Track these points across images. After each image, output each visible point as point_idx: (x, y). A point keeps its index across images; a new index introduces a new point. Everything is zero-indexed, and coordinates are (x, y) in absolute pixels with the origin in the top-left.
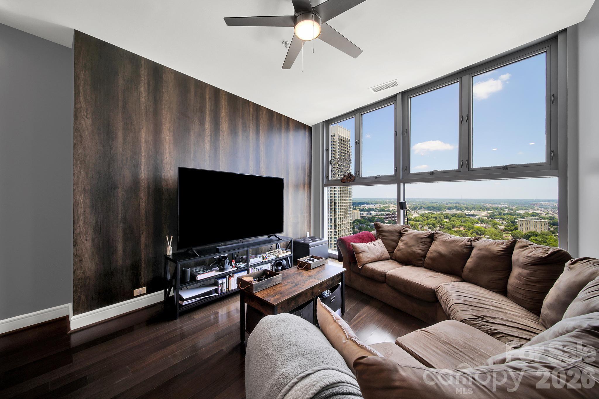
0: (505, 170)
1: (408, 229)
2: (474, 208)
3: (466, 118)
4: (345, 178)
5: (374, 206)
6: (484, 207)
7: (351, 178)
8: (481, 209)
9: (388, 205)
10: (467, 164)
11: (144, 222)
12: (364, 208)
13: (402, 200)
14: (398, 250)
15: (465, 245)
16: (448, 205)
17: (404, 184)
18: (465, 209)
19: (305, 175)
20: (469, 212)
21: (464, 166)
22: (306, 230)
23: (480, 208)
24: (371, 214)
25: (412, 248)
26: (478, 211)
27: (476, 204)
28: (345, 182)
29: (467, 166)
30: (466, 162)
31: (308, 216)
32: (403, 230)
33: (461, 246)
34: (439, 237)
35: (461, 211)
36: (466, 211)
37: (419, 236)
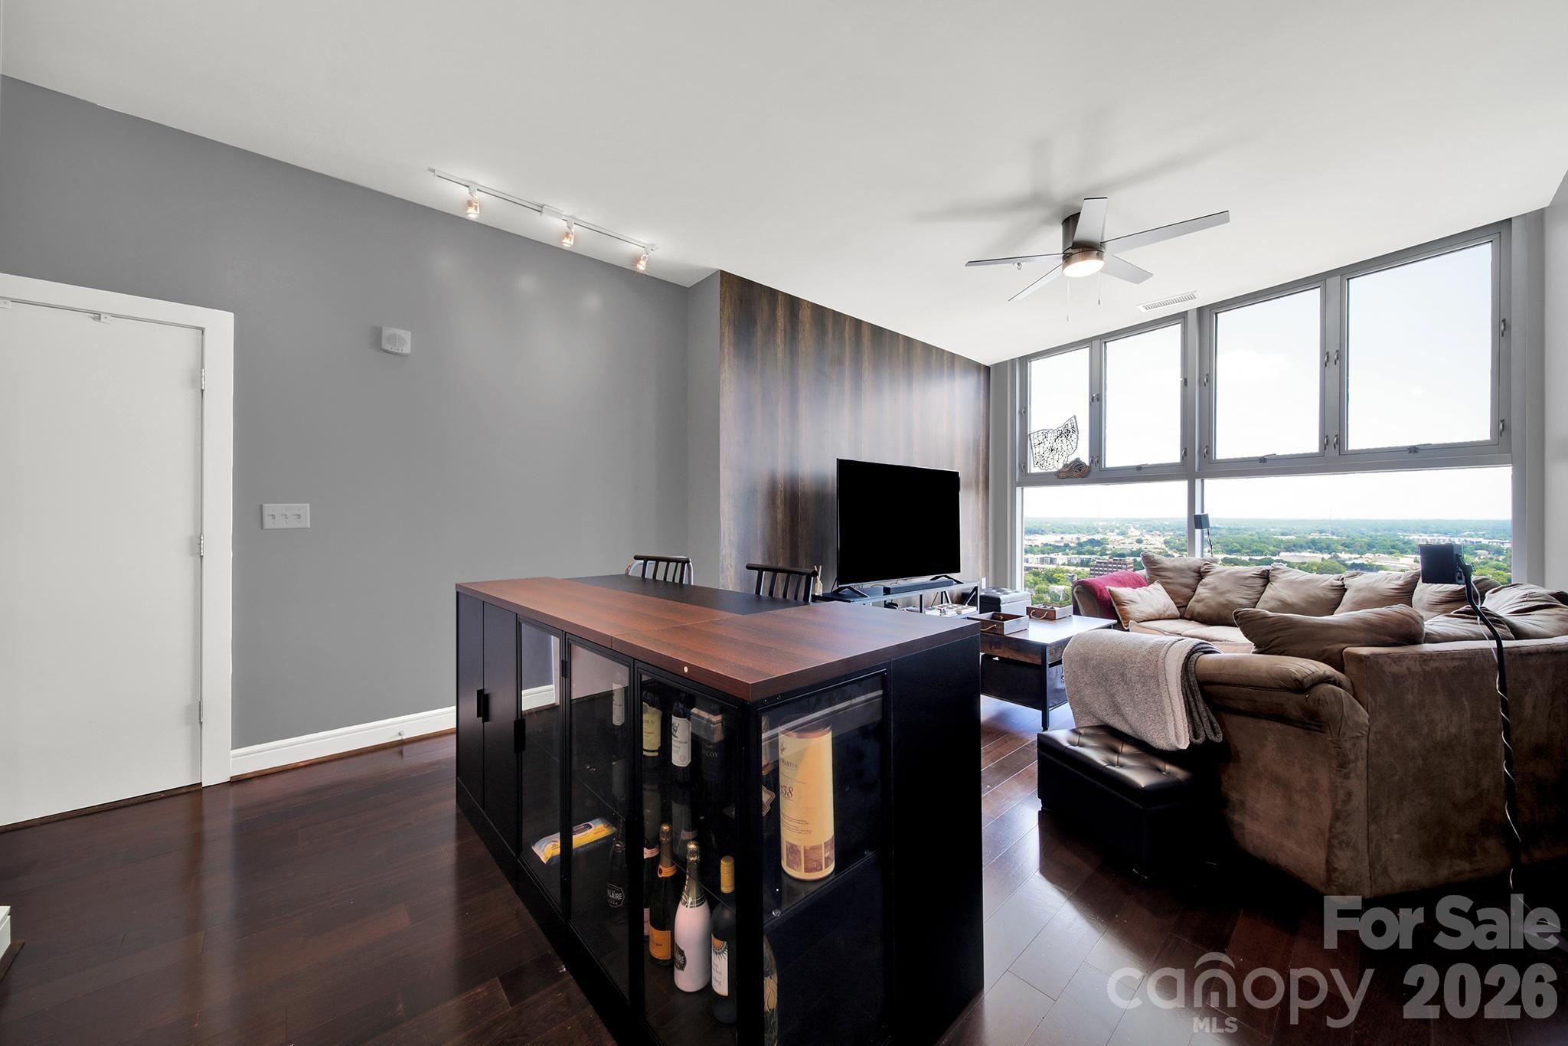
0: (1411, 454)
1: (1213, 564)
2: (1373, 547)
3: (1336, 356)
4: (1068, 469)
5: (1062, 538)
6: (1404, 543)
7: (1080, 470)
8: (1396, 548)
9: (1102, 537)
10: (1337, 443)
11: (781, 545)
12: (1033, 545)
13: (1198, 512)
14: (1198, 601)
15: (1332, 586)
16: (1287, 537)
17: (1203, 481)
18: (1341, 548)
19: (978, 463)
20: (1355, 558)
21: (1331, 447)
22: (980, 574)
23: (1393, 547)
24: (1052, 561)
25: (1227, 595)
26: (1387, 556)
27: (1379, 534)
28: (1068, 477)
29: (1337, 446)
30: (1335, 439)
31: (984, 547)
32: (1206, 567)
33: (1324, 588)
34: (1280, 576)
35: (1330, 553)
36: (1344, 556)
37: (1237, 575)
